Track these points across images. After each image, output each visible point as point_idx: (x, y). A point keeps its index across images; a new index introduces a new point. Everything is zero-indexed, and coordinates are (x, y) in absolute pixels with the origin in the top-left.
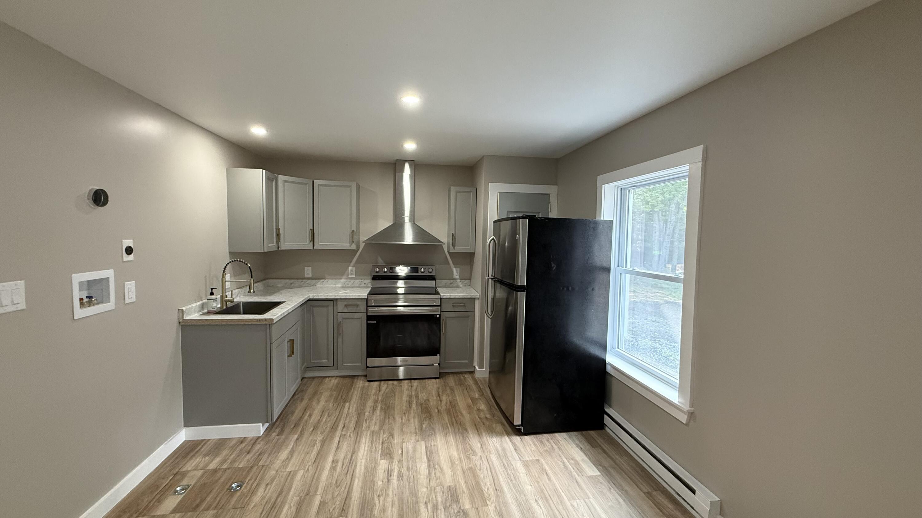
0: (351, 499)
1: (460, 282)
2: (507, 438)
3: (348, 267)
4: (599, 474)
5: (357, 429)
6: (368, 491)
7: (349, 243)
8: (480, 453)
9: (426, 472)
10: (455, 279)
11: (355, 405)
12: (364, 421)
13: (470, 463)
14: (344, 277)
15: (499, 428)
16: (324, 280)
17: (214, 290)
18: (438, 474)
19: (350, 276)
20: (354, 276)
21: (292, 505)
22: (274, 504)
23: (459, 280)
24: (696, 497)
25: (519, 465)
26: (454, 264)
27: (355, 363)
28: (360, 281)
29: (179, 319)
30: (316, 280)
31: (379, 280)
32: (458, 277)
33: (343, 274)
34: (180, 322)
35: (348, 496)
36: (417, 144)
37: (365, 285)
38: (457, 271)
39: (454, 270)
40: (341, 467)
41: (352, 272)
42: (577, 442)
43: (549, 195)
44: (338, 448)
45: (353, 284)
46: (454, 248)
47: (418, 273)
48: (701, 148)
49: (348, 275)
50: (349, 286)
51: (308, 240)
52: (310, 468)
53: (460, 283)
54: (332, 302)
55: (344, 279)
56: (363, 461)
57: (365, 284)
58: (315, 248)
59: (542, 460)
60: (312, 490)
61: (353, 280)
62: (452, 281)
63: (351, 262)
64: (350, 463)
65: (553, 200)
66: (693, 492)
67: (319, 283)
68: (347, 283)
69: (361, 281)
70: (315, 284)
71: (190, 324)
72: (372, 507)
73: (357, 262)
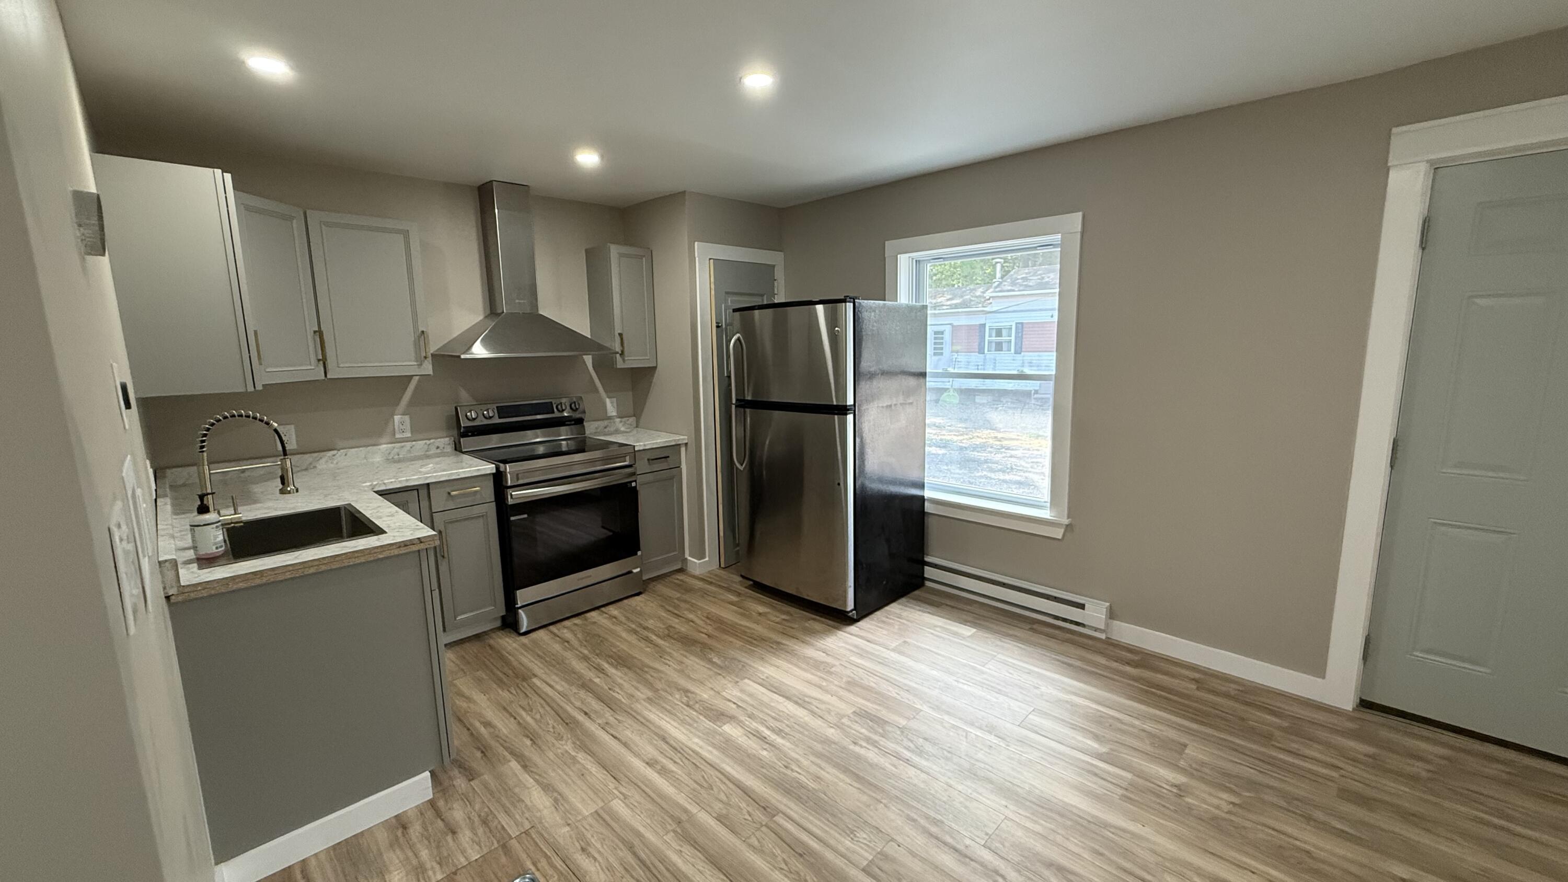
0: (754, 791)
1: (621, 422)
2: (840, 632)
3: (392, 415)
4: (974, 630)
5: (614, 707)
6: (764, 771)
7: (417, 361)
8: (837, 663)
9: (805, 712)
10: (610, 418)
11: (554, 677)
12: (611, 692)
13: (842, 678)
14: (383, 440)
15: (817, 626)
16: (335, 452)
17: (209, 500)
18: (823, 707)
19: (398, 436)
20: (408, 435)
21: (678, 848)
22: (645, 865)
23: (618, 420)
24: (1086, 612)
25: (894, 656)
26: (606, 391)
27: (477, 609)
28: (426, 443)
29: (164, 588)
30: (316, 455)
31: (473, 435)
32: (614, 414)
33: (380, 434)
34: (168, 598)
35: (746, 791)
36: (602, 157)
37: (439, 451)
38: (612, 403)
39: (608, 401)
40: (676, 765)
41: (401, 427)
42: (918, 608)
43: (774, 266)
44: (625, 745)
45: (409, 451)
46: (624, 361)
47: (553, 412)
48: (1080, 214)
49: (394, 435)
50: (401, 456)
51: (313, 359)
52: (623, 790)
53: (621, 425)
54: (416, 492)
55: (385, 444)
56: (696, 740)
57: (438, 448)
58: (329, 377)
59: (908, 640)
60: (678, 813)
61: (409, 444)
62: (606, 423)
63: (398, 404)
64: (680, 752)
65: (779, 274)
66: (1082, 606)
67: (323, 461)
68: (396, 450)
69: (428, 442)
70: (311, 464)
71: (205, 593)
72: (798, 782)
73: (411, 403)
